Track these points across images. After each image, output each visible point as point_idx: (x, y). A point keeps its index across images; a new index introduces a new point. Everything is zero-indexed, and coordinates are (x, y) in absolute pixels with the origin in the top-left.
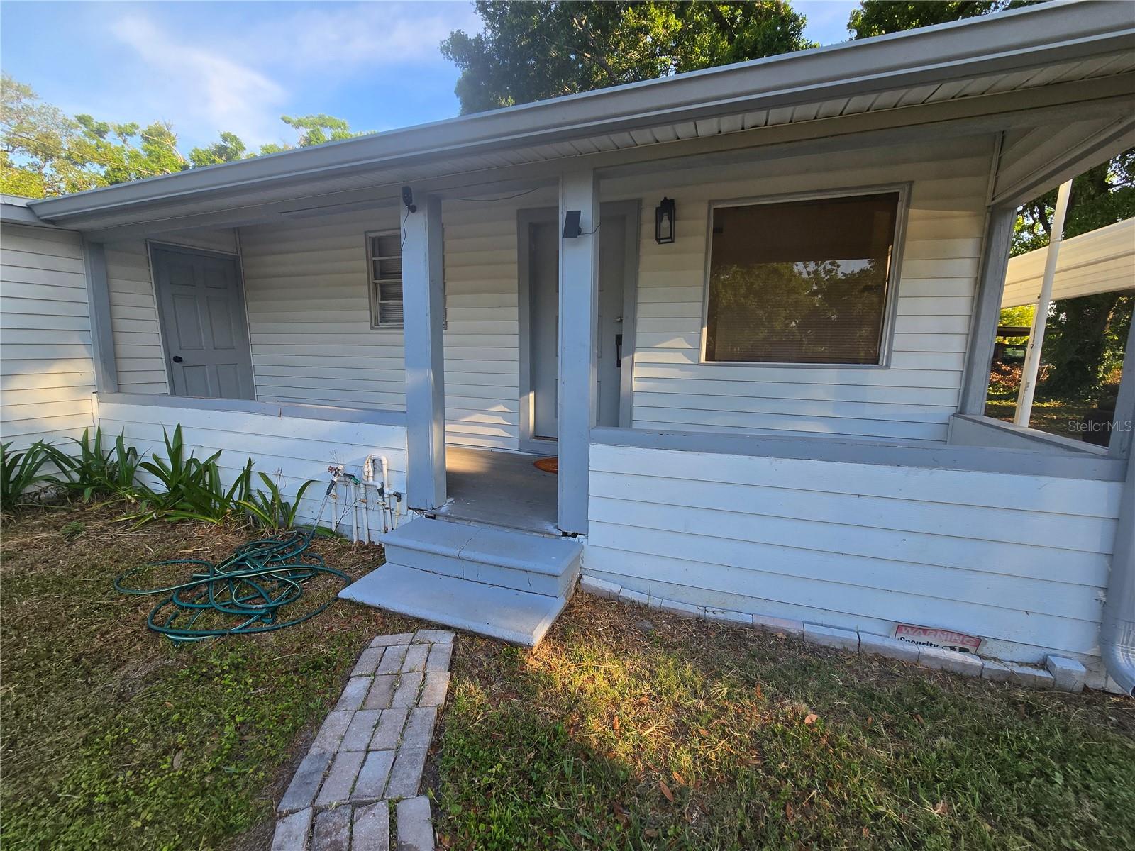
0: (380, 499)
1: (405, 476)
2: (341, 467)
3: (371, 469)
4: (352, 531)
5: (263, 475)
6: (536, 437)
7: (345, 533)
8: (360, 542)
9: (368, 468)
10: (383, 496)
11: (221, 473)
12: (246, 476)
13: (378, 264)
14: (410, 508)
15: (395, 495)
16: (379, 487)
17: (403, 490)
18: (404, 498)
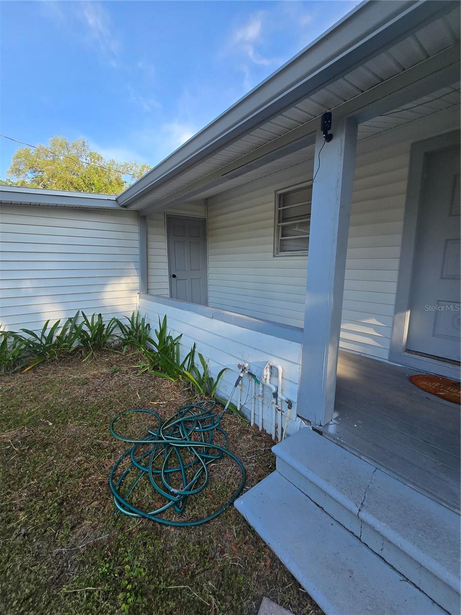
0: (274, 400)
1: (297, 388)
2: (247, 365)
3: (269, 374)
4: (250, 414)
5: (200, 355)
6: (408, 350)
7: (246, 414)
8: (256, 426)
9: (267, 373)
10: (277, 399)
11: (181, 348)
12: (192, 354)
13: (282, 212)
14: (299, 416)
15: (287, 403)
16: (274, 390)
17: (294, 399)
18: (295, 406)
